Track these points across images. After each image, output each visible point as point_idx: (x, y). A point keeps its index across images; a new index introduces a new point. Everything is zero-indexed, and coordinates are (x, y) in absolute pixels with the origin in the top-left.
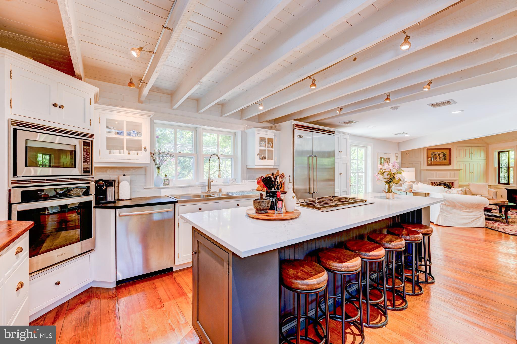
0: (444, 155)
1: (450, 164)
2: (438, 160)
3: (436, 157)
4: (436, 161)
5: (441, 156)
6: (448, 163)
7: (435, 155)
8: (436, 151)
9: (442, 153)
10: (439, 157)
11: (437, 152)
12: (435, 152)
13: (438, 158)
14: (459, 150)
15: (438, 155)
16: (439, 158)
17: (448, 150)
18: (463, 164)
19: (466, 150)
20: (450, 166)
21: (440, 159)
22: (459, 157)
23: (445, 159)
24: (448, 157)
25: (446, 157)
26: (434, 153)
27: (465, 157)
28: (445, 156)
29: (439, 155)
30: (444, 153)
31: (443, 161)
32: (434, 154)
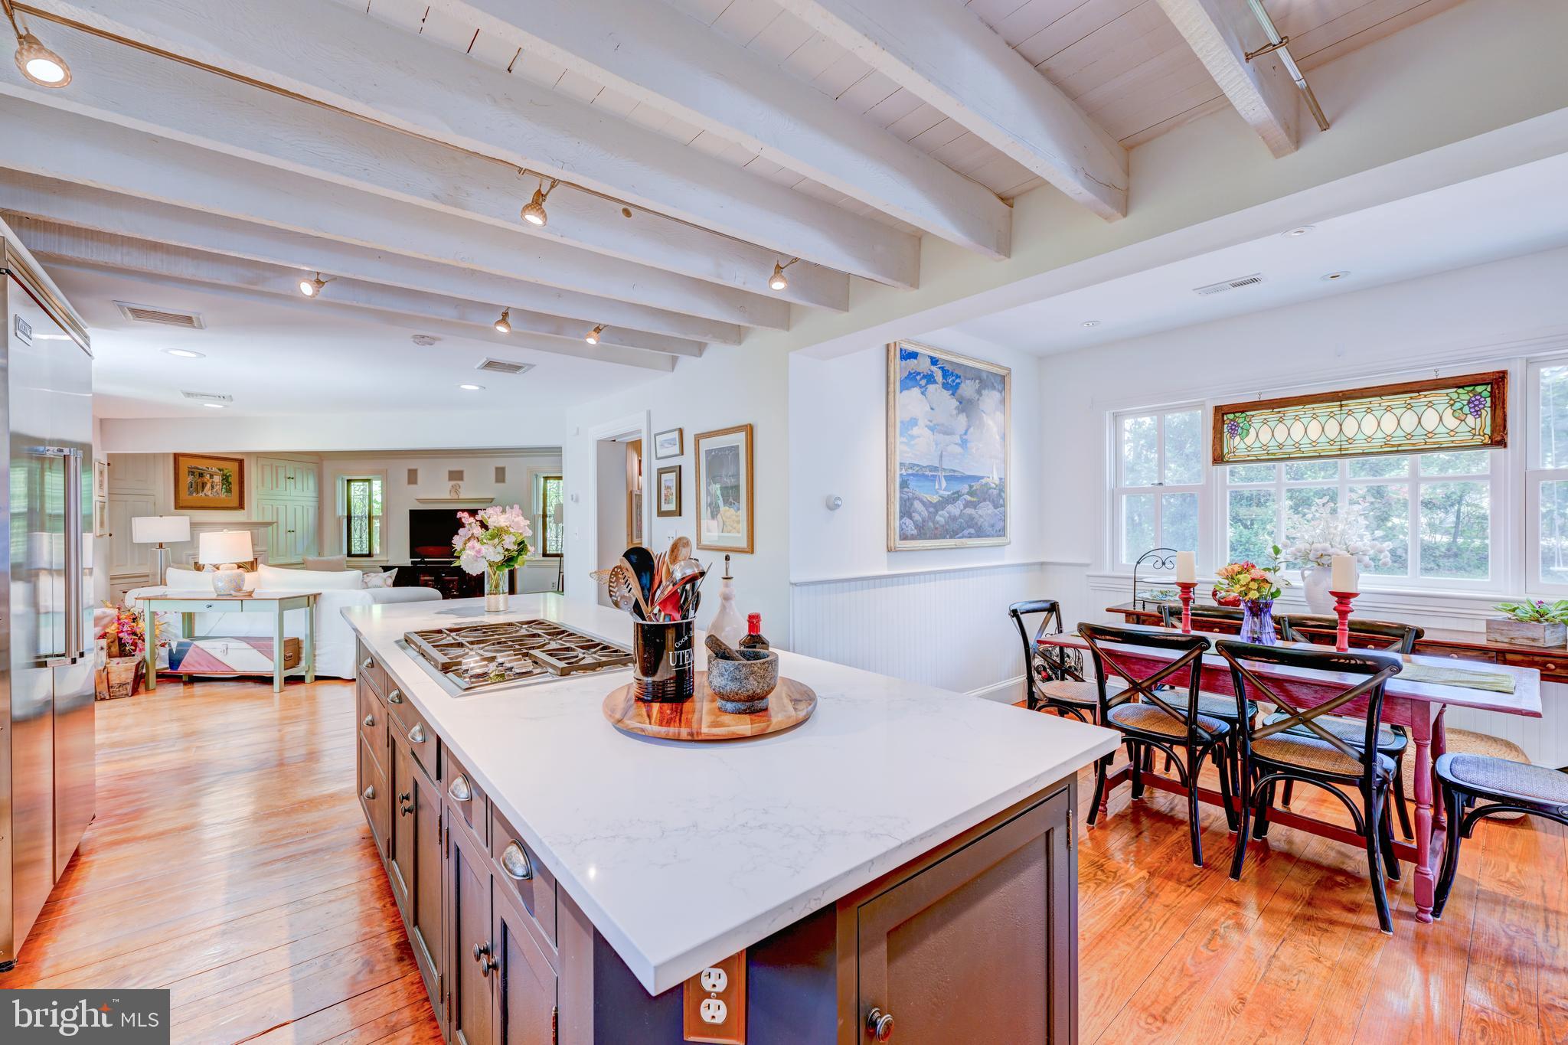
0: (226, 479)
1: (241, 506)
2: (209, 493)
3: (203, 484)
4: (203, 495)
5: (217, 479)
6: (236, 503)
7: (201, 475)
8: (202, 465)
9: (220, 470)
10: (213, 482)
11: (204, 468)
12: (200, 467)
13: (209, 485)
14: (263, 466)
15: (208, 475)
16: (212, 487)
17: (235, 466)
18: (272, 506)
19: (279, 469)
20: (241, 512)
21: (215, 490)
22: (263, 486)
23: (229, 490)
24: (235, 488)
25: (231, 483)
26: (198, 469)
27: (277, 487)
28: (227, 481)
29: (211, 476)
30: (226, 471)
31: (223, 495)
32: (197, 473)
